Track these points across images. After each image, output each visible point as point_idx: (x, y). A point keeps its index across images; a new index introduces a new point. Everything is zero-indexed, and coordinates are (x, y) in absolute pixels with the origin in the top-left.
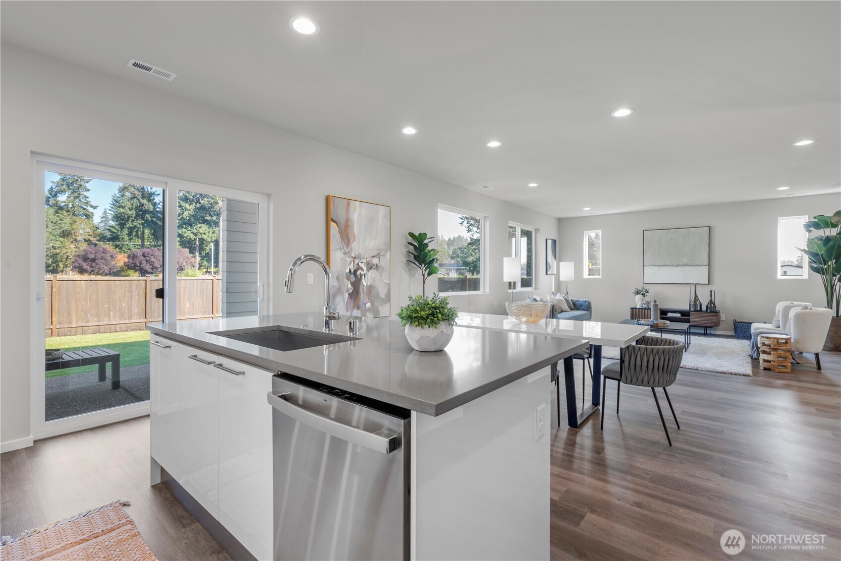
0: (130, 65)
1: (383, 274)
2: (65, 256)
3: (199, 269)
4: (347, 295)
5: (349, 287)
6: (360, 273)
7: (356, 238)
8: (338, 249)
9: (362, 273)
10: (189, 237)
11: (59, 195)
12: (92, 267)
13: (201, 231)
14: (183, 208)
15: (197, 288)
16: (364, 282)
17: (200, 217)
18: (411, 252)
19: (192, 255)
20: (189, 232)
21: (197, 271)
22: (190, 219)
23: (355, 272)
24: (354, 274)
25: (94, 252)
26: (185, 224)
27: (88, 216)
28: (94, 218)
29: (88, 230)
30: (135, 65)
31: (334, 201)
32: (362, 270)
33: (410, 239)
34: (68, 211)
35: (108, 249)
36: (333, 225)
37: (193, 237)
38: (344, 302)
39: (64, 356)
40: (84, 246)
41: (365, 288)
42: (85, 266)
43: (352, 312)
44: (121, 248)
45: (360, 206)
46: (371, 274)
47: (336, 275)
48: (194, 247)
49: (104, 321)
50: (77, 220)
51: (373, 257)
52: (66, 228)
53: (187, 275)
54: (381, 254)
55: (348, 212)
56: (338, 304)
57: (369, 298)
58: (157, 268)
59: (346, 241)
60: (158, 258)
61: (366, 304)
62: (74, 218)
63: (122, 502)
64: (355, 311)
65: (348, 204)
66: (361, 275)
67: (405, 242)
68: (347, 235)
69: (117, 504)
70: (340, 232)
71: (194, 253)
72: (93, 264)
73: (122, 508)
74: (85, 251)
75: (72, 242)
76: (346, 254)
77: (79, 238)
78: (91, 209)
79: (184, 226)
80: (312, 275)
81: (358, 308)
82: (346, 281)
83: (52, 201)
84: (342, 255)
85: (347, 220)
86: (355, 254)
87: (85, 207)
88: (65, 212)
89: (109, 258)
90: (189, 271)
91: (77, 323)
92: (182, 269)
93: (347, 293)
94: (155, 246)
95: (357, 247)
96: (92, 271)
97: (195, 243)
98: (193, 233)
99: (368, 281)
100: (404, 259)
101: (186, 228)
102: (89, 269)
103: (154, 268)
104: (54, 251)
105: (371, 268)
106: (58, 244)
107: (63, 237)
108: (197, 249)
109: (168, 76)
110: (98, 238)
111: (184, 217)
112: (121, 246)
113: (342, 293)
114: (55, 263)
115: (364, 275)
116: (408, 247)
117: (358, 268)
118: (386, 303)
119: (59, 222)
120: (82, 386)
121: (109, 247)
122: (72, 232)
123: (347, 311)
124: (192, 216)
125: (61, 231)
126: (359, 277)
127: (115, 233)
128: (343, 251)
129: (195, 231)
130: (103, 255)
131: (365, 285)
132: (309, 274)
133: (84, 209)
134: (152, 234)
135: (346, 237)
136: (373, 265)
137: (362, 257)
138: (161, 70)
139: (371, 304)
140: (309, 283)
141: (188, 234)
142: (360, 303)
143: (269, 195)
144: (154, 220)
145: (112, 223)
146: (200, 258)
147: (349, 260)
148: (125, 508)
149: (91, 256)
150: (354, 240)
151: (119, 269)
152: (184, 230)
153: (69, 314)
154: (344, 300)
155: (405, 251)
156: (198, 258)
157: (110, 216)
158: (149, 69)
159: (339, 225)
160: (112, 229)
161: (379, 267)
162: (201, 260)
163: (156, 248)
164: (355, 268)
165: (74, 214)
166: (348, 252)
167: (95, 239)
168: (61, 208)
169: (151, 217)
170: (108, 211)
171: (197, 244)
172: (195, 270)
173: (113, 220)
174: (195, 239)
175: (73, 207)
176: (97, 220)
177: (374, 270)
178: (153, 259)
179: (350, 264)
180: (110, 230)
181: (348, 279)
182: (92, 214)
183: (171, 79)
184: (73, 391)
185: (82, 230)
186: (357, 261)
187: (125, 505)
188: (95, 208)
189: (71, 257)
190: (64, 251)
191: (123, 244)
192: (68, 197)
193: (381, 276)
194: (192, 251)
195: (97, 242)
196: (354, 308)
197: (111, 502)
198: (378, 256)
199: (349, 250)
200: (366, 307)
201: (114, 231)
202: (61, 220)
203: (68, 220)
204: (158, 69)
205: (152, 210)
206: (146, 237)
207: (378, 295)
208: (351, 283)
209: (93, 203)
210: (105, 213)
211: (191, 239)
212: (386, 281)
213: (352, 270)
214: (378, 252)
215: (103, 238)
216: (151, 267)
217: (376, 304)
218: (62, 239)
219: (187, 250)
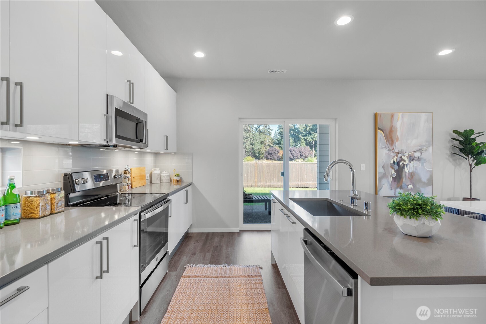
0: (269, 72)
1: (425, 164)
2: (262, 153)
3: (315, 157)
4: (391, 179)
5: (393, 173)
6: (403, 164)
7: (399, 139)
8: (384, 148)
9: (405, 163)
10: (309, 141)
11: (260, 126)
12: (271, 157)
13: (315, 137)
14: (307, 125)
15: (310, 168)
16: (406, 170)
17: (315, 129)
18: (457, 146)
19: (311, 149)
20: (310, 138)
21: (313, 158)
22: (310, 131)
23: (398, 163)
24: (397, 164)
25: (271, 150)
26: (308, 134)
27: (270, 134)
28: (272, 135)
29: (270, 140)
30: (271, 72)
31: (380, 116)
32: (405, 161)
33: (455, 136)
34: (263, 133)
35: (276, 149)
36: (380, 132)
37: (311, 140)
38: (389, 183)
39: (253, 197)
40: (268, 148)
41: (407, 174)
42: (269, 157)
43: (396, 190)
44: (281, 148)
45: (402, 116)
46: (413, 164)
47: (382, 166)
48: (312, 145)
49: (272, 182)
50: (266, 137)
51: (415, 152)
52: (262, 140)
53: (308, 161)
54: (423, 149)
55: (392, 121)
56: (383, 185)
57: (411, 182)
58: (295, 157)
59: (390, 142)
60: (296, 152)
61: (408, 186)
62: (265, 135)
63: (260, 266)
64: (398, 190)
65: (392, 117)
66: (404, 165)
67: (449, 138)
68: (391, 138)
69: (258, 267)
70: (386, 136)
71: (312, 149)
72: (271, 155)
73: (259, 269)
74: (268, 150)
75: (264, 146)
76: (391, 151)
77: (267, 144)
78: (270, 131)
79: (307, 135)
80: (364, 165)
81: (401, 188)
82: (390, 169)
83: (258, 130)
84: (387, 152)
85: (391, 127)
86: (398, 151)
87: (269, 130)
88: (262, 133)
89: (277, 153)
90: (309, 158)
91: (263, 182)
92: (306, 157)
93: (391, 178)
94: (295, 146)
95: (399, 146)
96: (271, 159)
97: (313, 143)
98: (311, 138)
99: (410, 170)
100: (449, 152)
101: (308, 136)
102: (270, 158)
103: (294, 157)
104: (259, 150)
105: (413, 160)
106: (260, 148)
107: (261, 144)
108: (314, 146)
109: (283, 72)
110: (273, 144)
111: (307, 130)
112: (281, 147)
113: (388, 177)
114: (259, 155)
115: (407, 165)
116: (452, 142)
117: (401, 159)
118: (429, 186)
119: (260, 138)
120: (259, 211)
121: (277, 147)
122: (264, 142)
123: (392, 189)
124: (311, 129)
125: (261, 142)
126: (402, 166)
127: (279, 141)
128: (388, 149)
129: (312, 137)
130: (275, 151)
131: (408, 172)
132: (362, 165)
133: (268, 131)
134: (294, 140)
135: (390, 138)
136: (415, 157)
137: (404, 152)
138: (280, 70)
139: (413, 186)
140: (361, 170)
141: (309, 139)
142: (403, 185)
143: (335, 119)
144: (294, 133)
145: (278, 136)
146: (315, 151)
147: (392, 154)
148: (261, 269)
149: (270, 152)
150: (397, 141)
151: (281, 157)
152: (307, 137)
153: (260, 178)
154: (388, 182)
155: (449, 145)
156: (314, 151)
157: (277, 133)
158: (275, 72)
159: (384, 131)
160: (278, 139)
161: (421, 159)
162: (315, 152)
163: (295, 147)
164: (398, 160)
165: (265, 134)
166: (392, 149)
167: (272, 144)
168: (261, 132)
169: (293, 132)
170: (277, 131)
171: (314, 143)
172: (312, 158)
173: (279, 135)
174: (312, 141)
175: (265, 131)
176: (273, 136)
177: (416, 161)
178: (294, 153)
179: (394, 157)
180: (278, 140)
181: (392, 167)
182: (271, 133)
183: (285, 73)
184: (256, 212)
185: (268, 141)
186: (399, 155)
187: (261, 268)
188: (272, 130)
189: (264, 153)
190: (262, 150)
191: (282, 146)
192: (263, 127)
193: (423, 165)
194: (311, 148)
195: (273, 146)
196: (397, 188)
197: (256, 265)
198: (420, 150)
199: (393, 148)
200: (408, 187)
201: (279, 140)
202: (261, 137)
203: (263, 137)
204: (279, 70)
205: (293, 129)
206: (291, 142)
207: (420, 180)
208: (395, 171)
209: (271, 129)
210: (276, 132)
211: (310, 141)
212: (427, 169)
213: (396, 162)
214: (419, 148)
215: (275, 144)
216: (293, 156)
217: (418, 186)
218: (261, 145)
219: (309, 147)
